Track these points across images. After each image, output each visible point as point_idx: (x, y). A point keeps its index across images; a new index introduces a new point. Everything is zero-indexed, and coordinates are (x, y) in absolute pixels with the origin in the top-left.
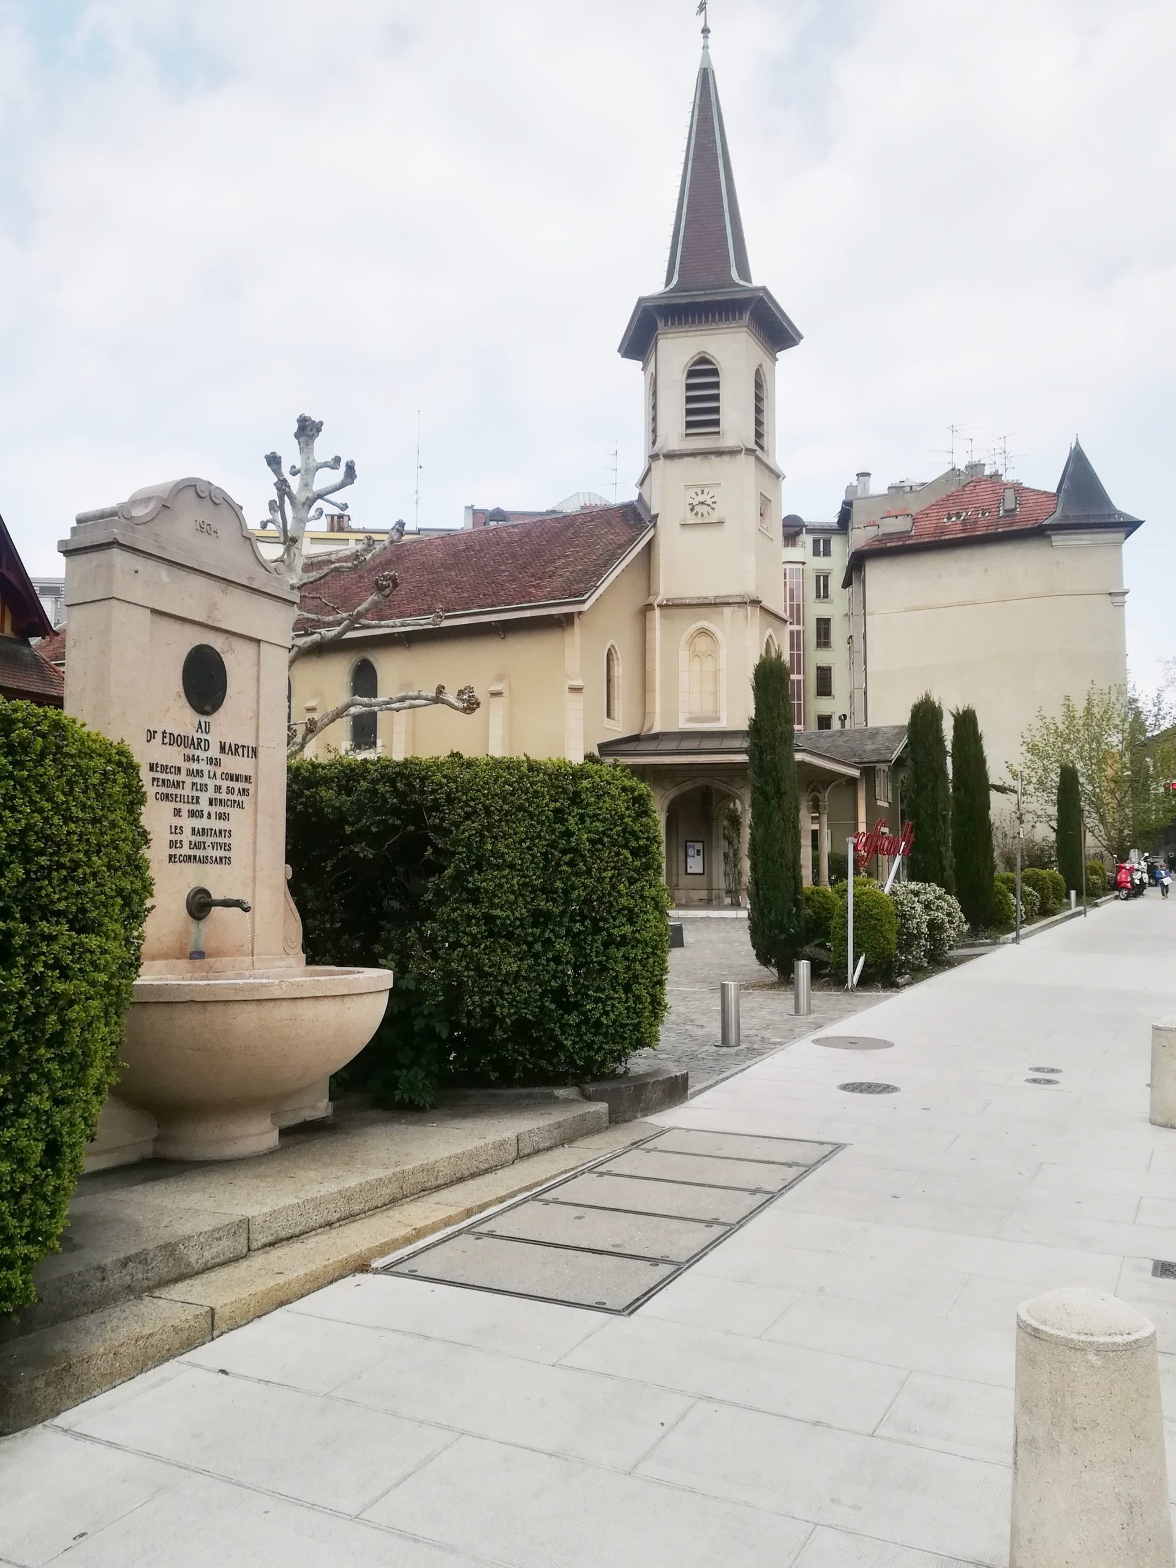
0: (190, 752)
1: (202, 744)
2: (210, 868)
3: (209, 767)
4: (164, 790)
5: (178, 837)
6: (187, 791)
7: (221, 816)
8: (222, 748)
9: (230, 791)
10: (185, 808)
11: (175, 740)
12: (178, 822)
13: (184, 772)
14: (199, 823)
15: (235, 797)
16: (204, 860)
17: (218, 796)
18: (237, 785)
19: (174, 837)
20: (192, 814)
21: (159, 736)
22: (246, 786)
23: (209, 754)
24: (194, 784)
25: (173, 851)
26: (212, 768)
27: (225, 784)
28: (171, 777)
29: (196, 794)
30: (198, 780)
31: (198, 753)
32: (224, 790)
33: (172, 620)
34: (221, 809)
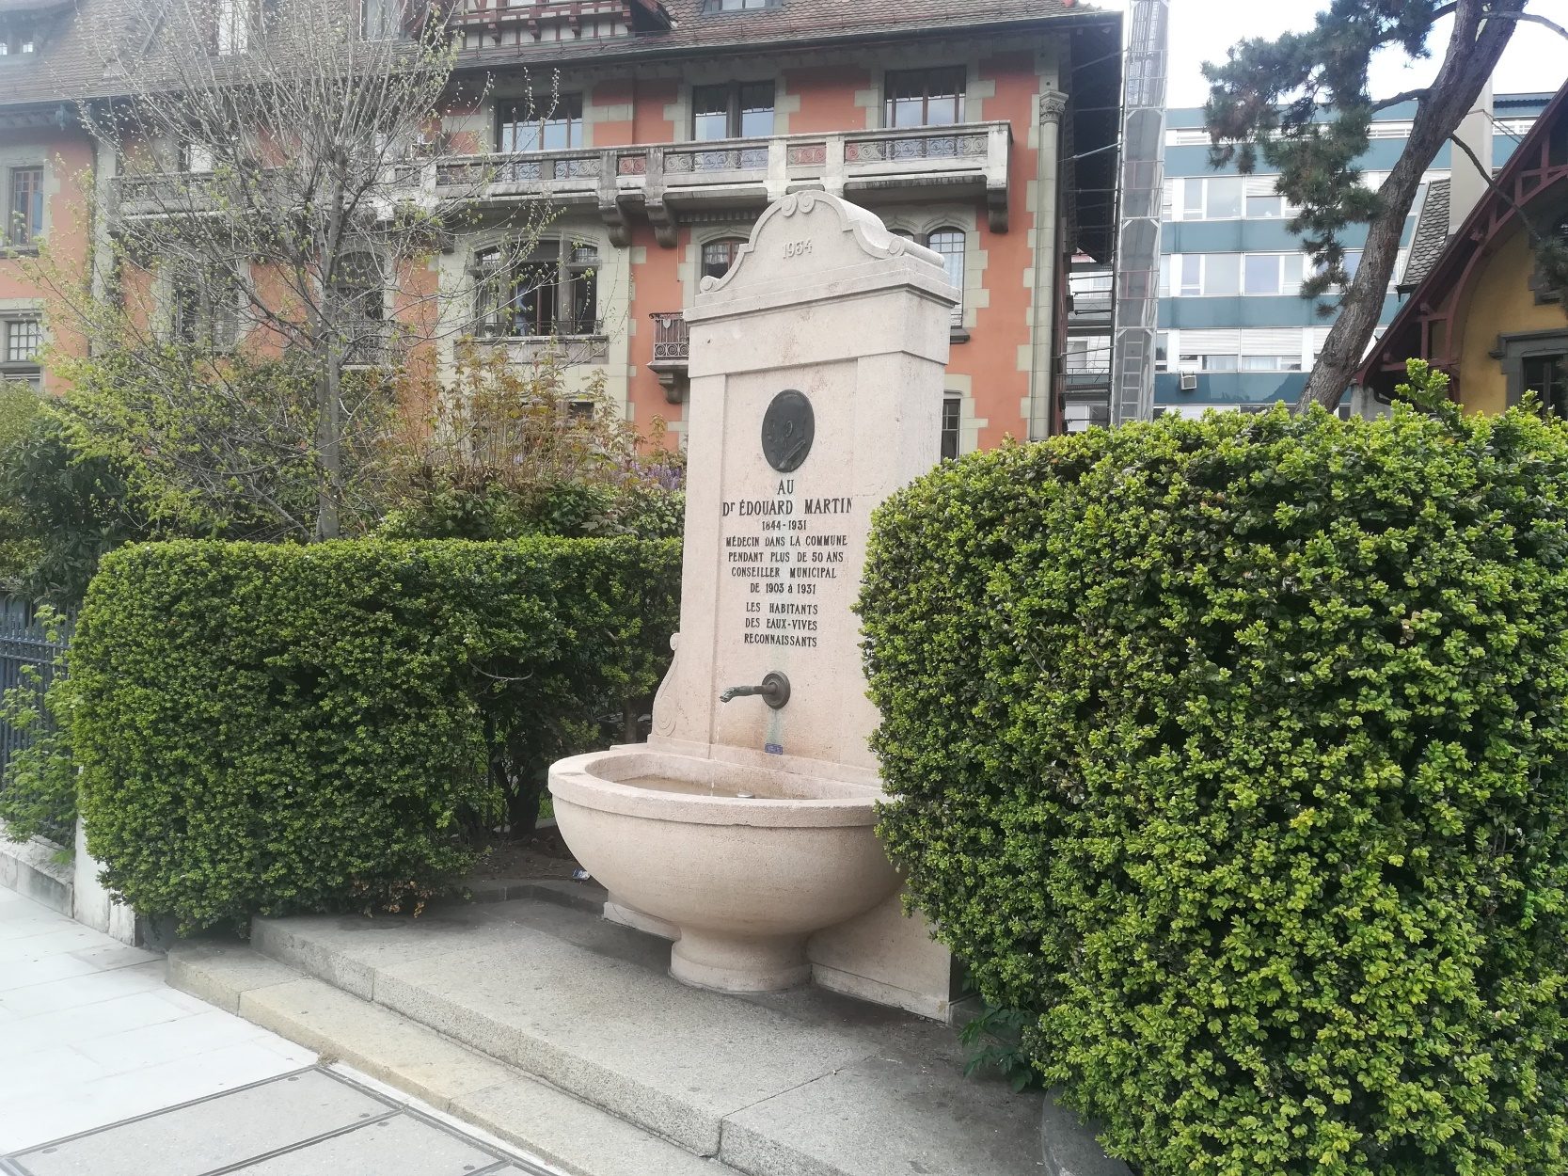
0: (769, 519)
1: (784, 508)
2: (791, 650)
3: (792, 533)
4: (741, 565)
5: (755, 615)
6: (766, 563)
7: (805, 589)
8: (808, 508)
9: (817, 557)
10: (763, 582)
11: (752, 508)
12: (755, 598)
13: (762, 542)
14: (778, 599)
15: (825, 564)
16: (782, 641)
17: (802, 565)
18: (825, 550)
19: (750, 615)
20: (771, 588)
21: (736, 508)
22: (839, 548)
23: (792, 517)
24: (773, 554)
25: (749, 630)
26: (794, 533)
27: (809, 550)
28: (748, 550)
29: (775, 565)
30: (778, 549)
31: (777, 518)
32: (809, 557)
33: (753, 376)
34: (805, 581)
